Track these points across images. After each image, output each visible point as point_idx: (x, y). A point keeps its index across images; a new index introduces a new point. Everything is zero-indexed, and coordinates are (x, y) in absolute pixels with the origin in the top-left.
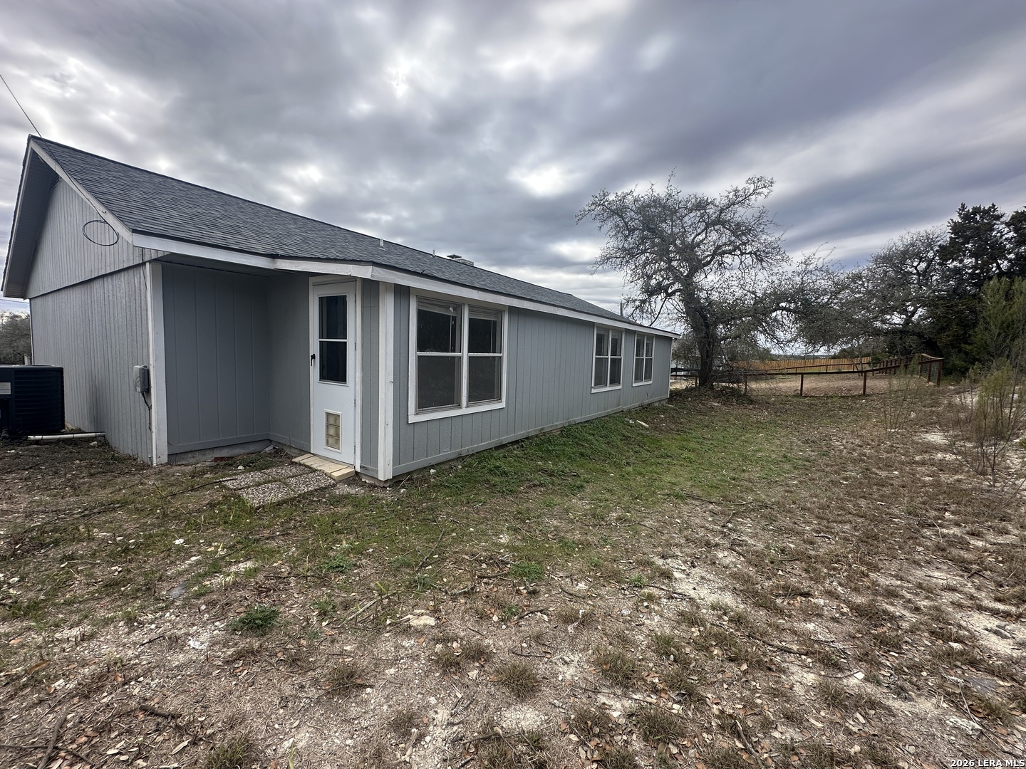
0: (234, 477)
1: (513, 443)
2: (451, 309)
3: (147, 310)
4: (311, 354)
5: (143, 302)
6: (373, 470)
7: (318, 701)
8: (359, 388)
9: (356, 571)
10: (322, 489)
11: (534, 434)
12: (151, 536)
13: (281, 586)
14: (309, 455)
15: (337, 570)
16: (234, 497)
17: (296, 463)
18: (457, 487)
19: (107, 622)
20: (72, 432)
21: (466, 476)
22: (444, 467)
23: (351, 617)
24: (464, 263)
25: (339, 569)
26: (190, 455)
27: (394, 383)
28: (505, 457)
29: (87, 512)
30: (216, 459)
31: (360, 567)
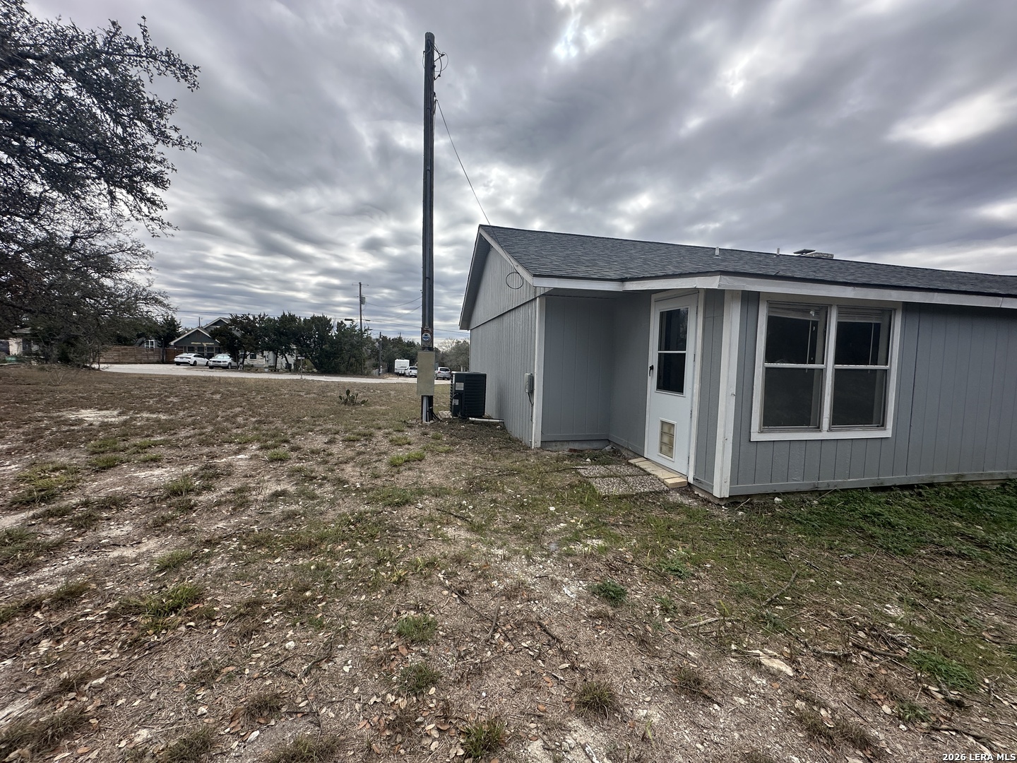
0: (584, 467)
1: (903, 487)
2: (811, 312)
3: (535, 333)
4: (650, 365)
5: (533, 327)
6: (708, 485)
7: (666, 690)
8: (696, 399)
9: (694, 581)
10: (657, 493)
11: (942, 480)
12: (535, 500)
13: (627, 570)
14: (642, 459)
15: (676, 573)
16: (585, 483)
17: (632, 464)
18: (813, 526)
19: (516, 553)
20: (490, 418)
21: (826, 515)
22: (792, 498)
23: (693, 625)
24: (819, 257)
25: (678, 574)
26: (554, 444)
27: (736, 395)
28: (887, 503)
29: (500, 473)
30: (571, 450)
31: (697, 578)
